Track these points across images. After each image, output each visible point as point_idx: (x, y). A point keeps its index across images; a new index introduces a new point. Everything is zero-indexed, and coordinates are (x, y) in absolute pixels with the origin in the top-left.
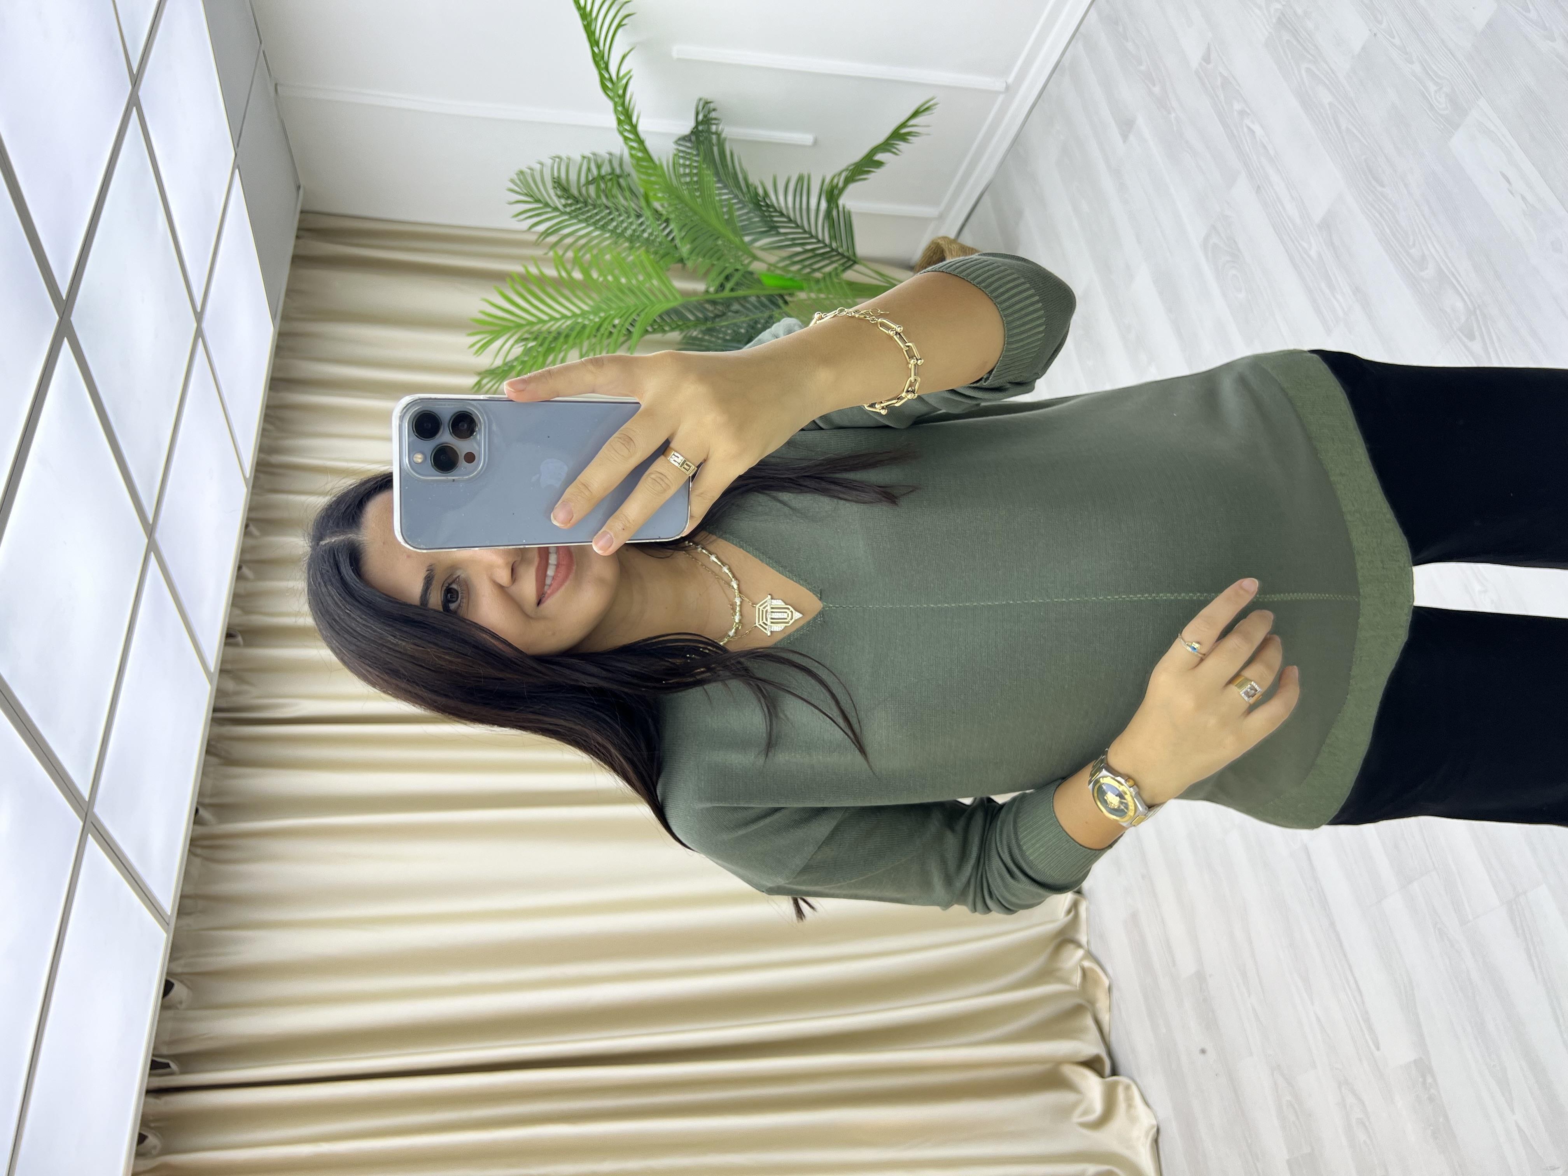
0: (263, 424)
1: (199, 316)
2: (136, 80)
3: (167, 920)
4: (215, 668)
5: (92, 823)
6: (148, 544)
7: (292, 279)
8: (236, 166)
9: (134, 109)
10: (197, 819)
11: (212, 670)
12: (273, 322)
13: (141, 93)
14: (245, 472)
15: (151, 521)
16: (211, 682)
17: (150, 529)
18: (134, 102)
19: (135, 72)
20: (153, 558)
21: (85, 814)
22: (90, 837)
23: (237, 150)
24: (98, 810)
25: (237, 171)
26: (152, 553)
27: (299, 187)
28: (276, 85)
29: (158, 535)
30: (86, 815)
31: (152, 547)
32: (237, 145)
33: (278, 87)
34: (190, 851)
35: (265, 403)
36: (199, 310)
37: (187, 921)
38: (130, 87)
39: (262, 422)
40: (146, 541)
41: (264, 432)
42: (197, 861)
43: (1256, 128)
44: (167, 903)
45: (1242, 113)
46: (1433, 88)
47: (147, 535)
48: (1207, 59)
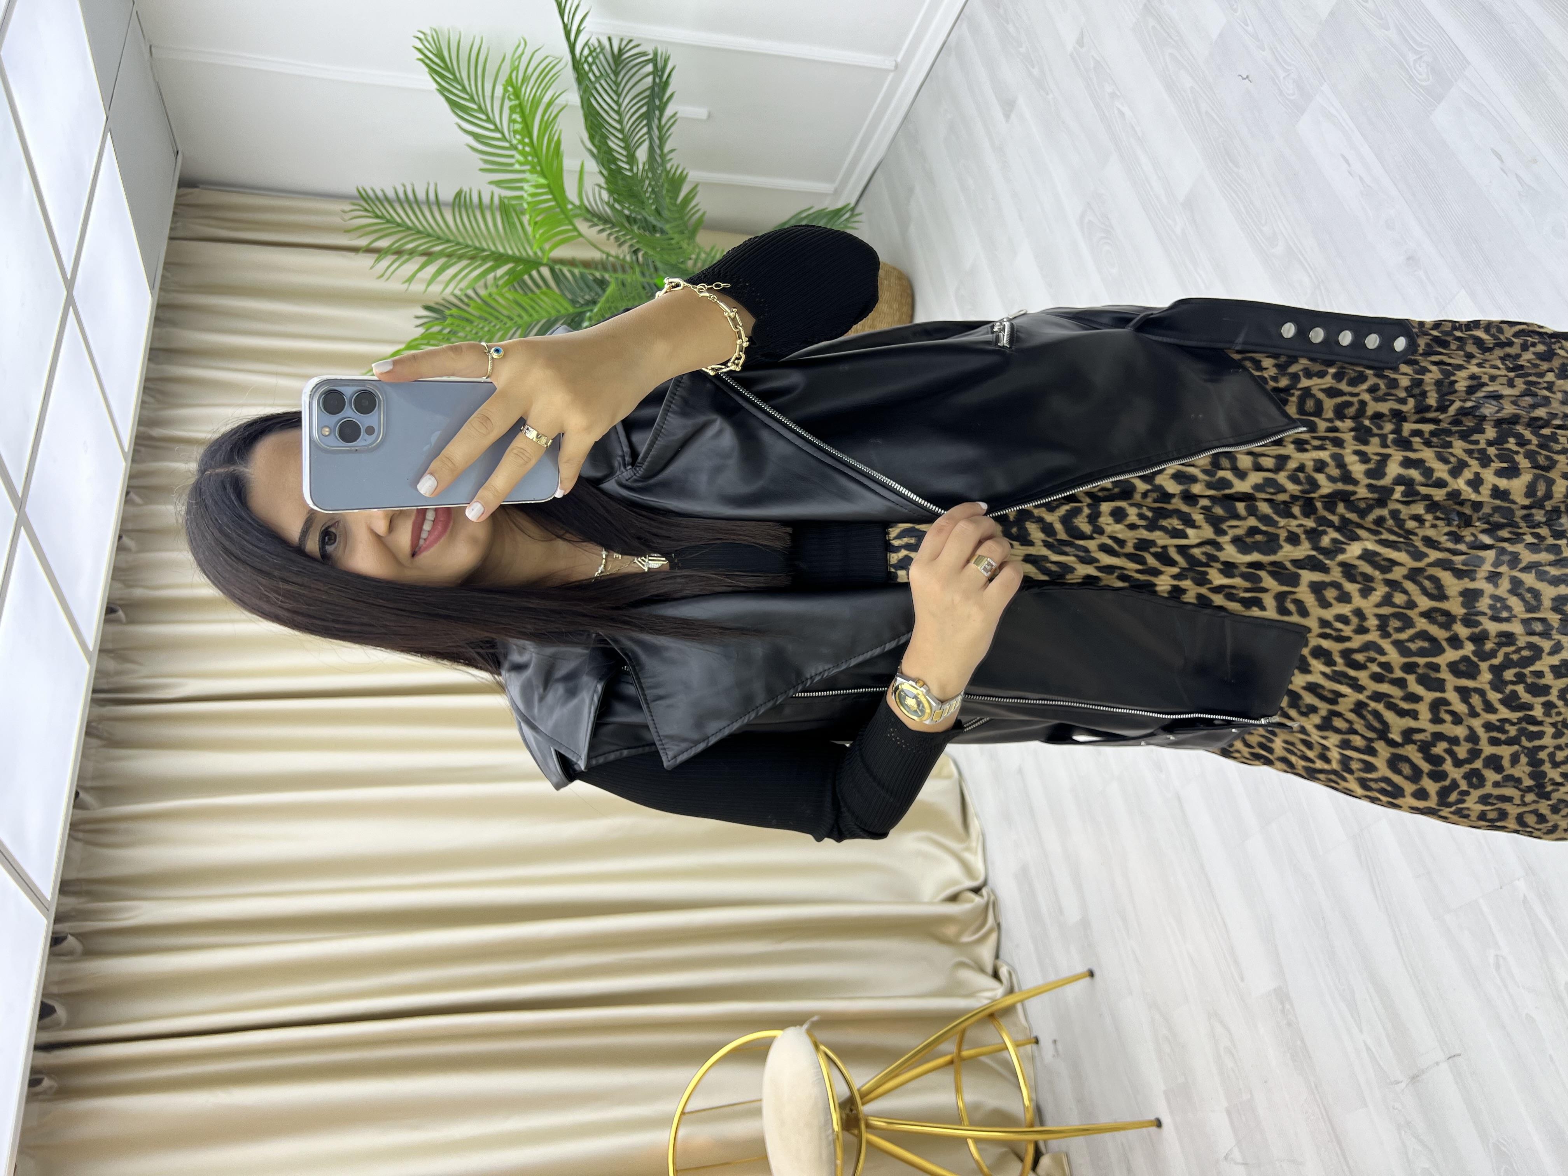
1: (70, 284)
4: (95, 648)
6: (18, 517)
7: (170, 250)
8: (108, 129)
10: (77, 803)
11: (91, 649)
12: (151, 291)
14: (123, 445)
15: (20, 496)
16: (90, 661)
17: (20, 503)
20: (23, 532)
23: (108, 113)
25: (109, 136)
27: (177, 153)
28: (151, 47)
29: (29, 509)
31: (22, 521)
32: (108, 107)
33: (154, 50)
34: (70, 835)
35: (144, 375)
36: (69, 277)
39: (141, 396)
40: (16, 515)
41: (143, 404)
42: (78, 845)
43: (1125, 109)
44: (48, 887)
45: (1113, 95)
46: (1282, 74)
47: (16, 510)
48: (1080, 42)
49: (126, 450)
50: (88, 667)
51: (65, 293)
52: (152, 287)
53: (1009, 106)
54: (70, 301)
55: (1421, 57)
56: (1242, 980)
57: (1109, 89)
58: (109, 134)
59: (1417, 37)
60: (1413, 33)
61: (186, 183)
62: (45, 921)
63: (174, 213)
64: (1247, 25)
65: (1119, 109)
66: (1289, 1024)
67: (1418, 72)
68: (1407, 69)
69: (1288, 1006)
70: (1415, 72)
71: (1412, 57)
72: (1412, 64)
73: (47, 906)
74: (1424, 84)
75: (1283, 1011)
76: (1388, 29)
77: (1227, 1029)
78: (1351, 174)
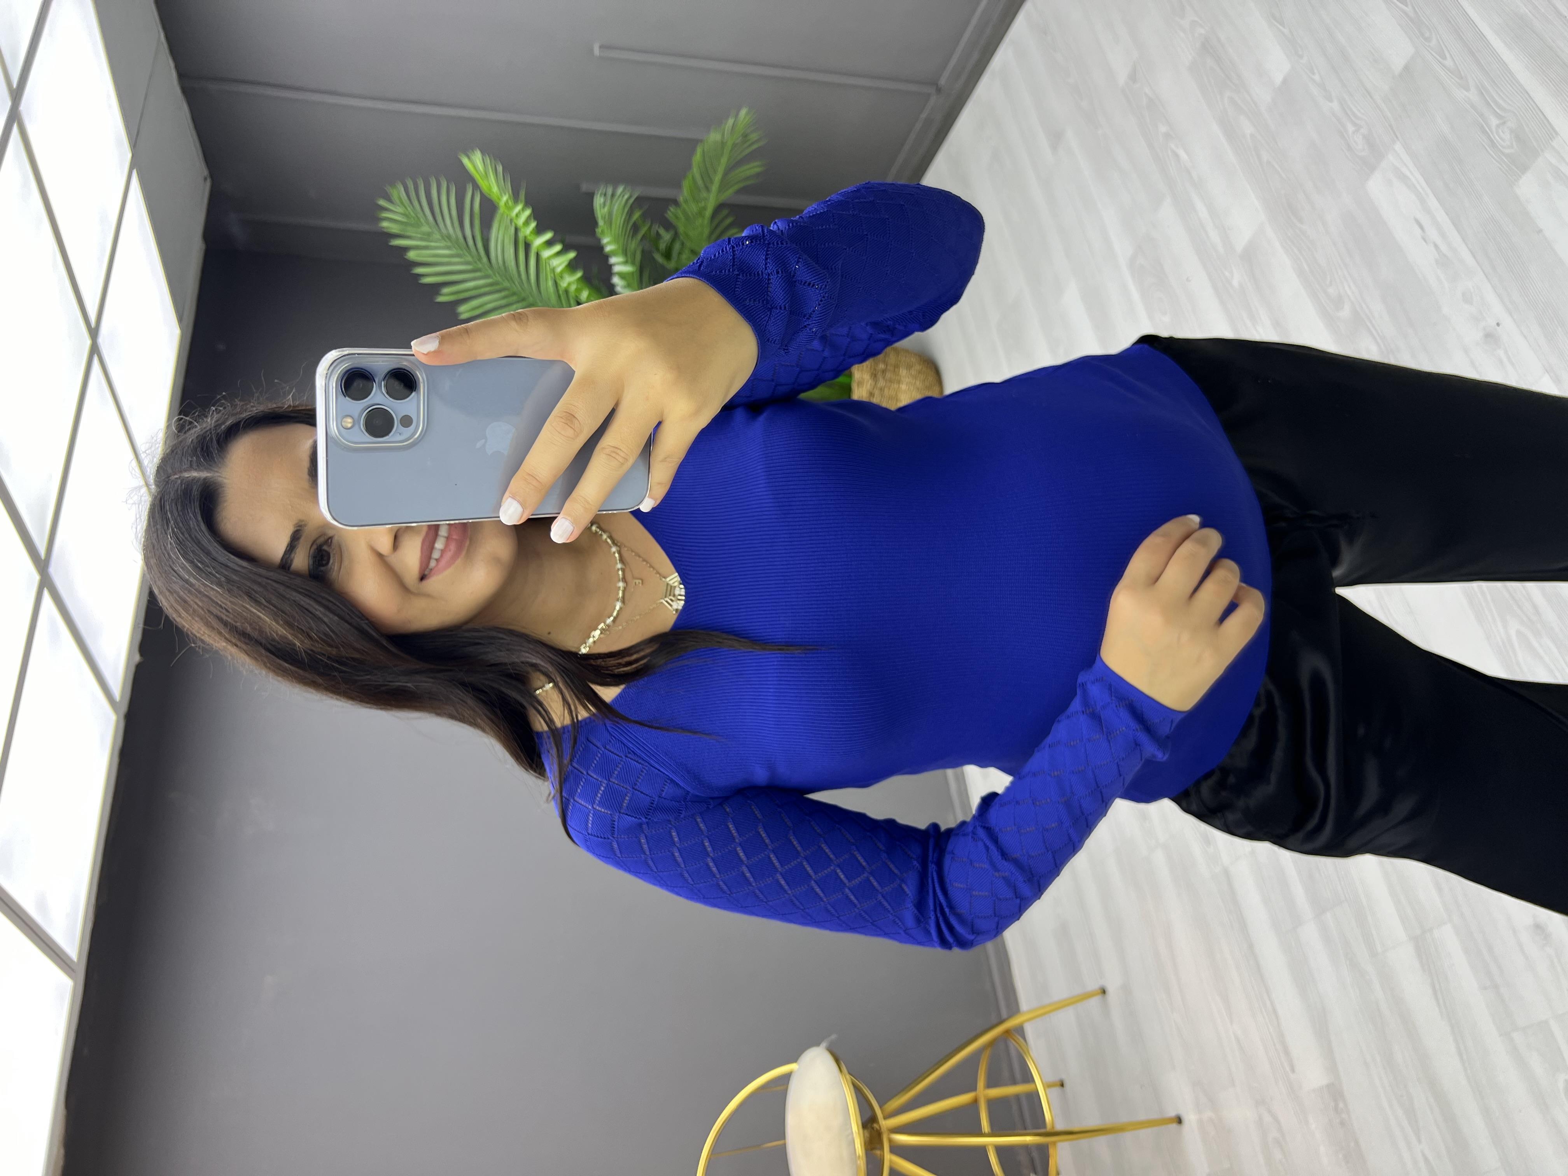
1: (94, 332)
2: (16, 93)
3: (73, 967)
4: (123, 699)
6: (41, 581)
8: (133, 166)
9: (15, 126)
11: (119, 701)
13: (22, 107)
15: (43, 556)
16: (118, 714)
17: (42, 564)
18: (15, 119)
19: (15, 85)
20: (46, 594)
23: (134, 149)
25: (135, 170)
26: (46, 590)
29: (52, 570)
31: (46, 583)
32: (134, 144)
36: (93, 324)
38: (10, 103)
40: (37, 577)
43: (1181, 152)
44: (71, 946)
45: (1167, 137)
46: (1351, 128)
47: (39, 572)
48: (1133, 77)
50: (116, 720)
51: (88, 342)
53: (1056, 138)
54: (95, 350)
55: (1504, 123)
56: (1293, 1071)
57: (1163, 129)
58: (134, 173)
59: (1501, 102)
60: (1497, 98)
64: (1314, 74)
65: (1173, 151)
66: (1342, 1123)
67: (1501, 138)
68: (1488, 133)
69: (1341, 1105)
70: (1497, 137)
71: (1494, 122)
72: (1494, 130)
74: (1507, 151)
75: (1336, 1109)
76: (1467, 89)
77: (1276, 1120)
78: (1425, 241)
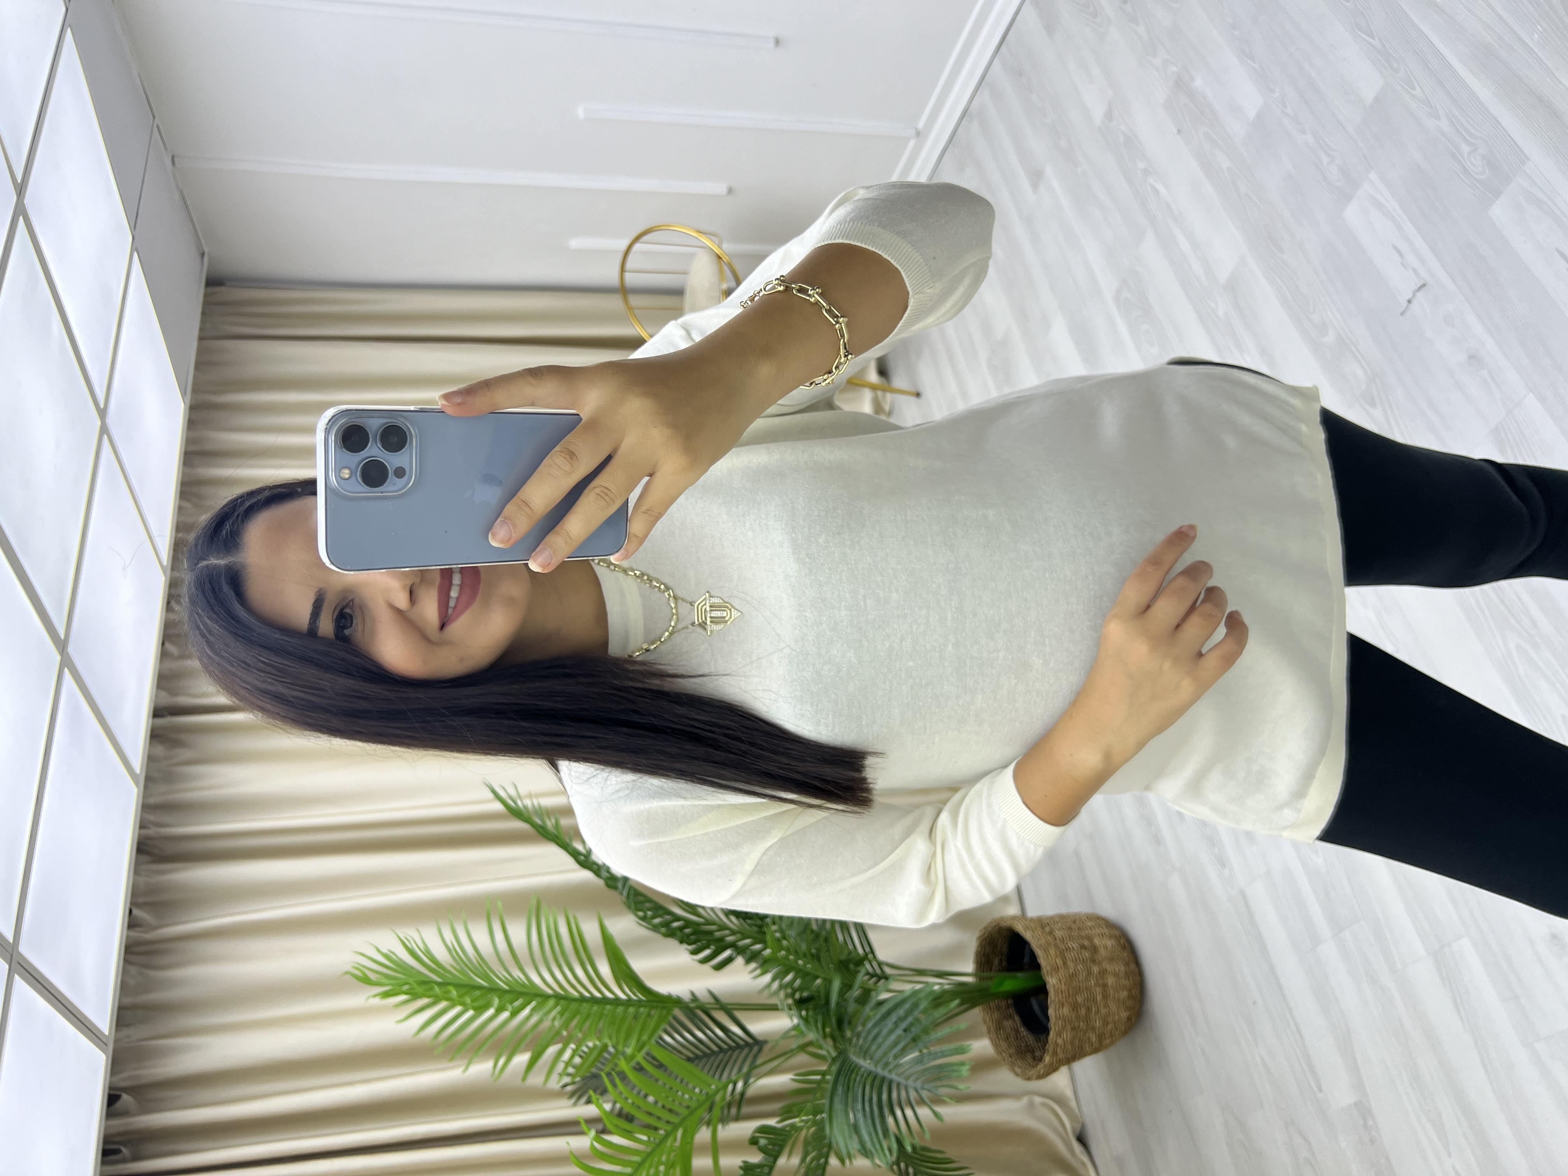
0: (179, 502)
1: (102, 413)
2: (21, 189)
3: (105, 1040)
4: (141, 769)
5: (18, 963)
6: (61, 660)
7: (200, 351)
8: (134, 248)
9: (21, 218)
10: (132, 923)
11: (138, 771)
12: (182, 397)
13: (27, 201)
14: (162, 560)
15: (62, 637)
16: (137, 784)
17: (62, 645)
18: (20, 211)
19: (19, 181)
20: (67, 673)
21: (9, 956)
22: (17, 977)
23: (133, 233)
24: (23, 949)
25: (136, 255)
26: (66, 668)
27: (203, 255)
28: (173, 157)
29: (71, 649)
30: (12, 955)
31: (66, 662)
32: (134, 227)
33: (176, 160)
34: (125, 960)
35: (180, 478)
36: (102, 406)
37: (126, 1031)
38: (15, 198)
39: (178, 499)
40: (59, 658)
41: (180, 510)
42: (133, 970)
43: (1160, 187)
44: (104, 1022)
45: (1146, 172)
46: (1325, 160)
47: (59, 652)
48: (1109, 115)
49: (165, 563)
50: (135, 790)
51: (99, 423)
52: (184, 394)
53: (1036, 177)
54: (104, 430)
55: (1476, 149)
56: (1320, 1089)
57: (1141, 165)
58: (135, 254)
59: (1471, 129)
60: (1467, 126)
61: (213, 282)
62: (104, 1057)
63: (203, 313)
64: (1286, 107)
65: (1152, 186)
66: (1372, 1141)
67: (1474, 165)
68: (1460, 161)
69: (1370, 1123)
70: (1469, 163)
71: (1466, 149)
72: (1465, 156)
73: (105, 1041)
74: (1481, 177)
75: (1365, 1127)
76: (1437, 117)
77: (1306, 1140)
78: (1404, 266)
